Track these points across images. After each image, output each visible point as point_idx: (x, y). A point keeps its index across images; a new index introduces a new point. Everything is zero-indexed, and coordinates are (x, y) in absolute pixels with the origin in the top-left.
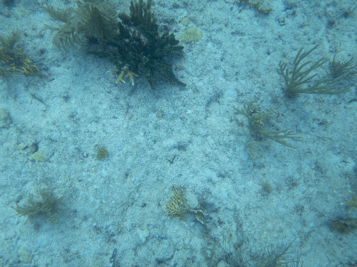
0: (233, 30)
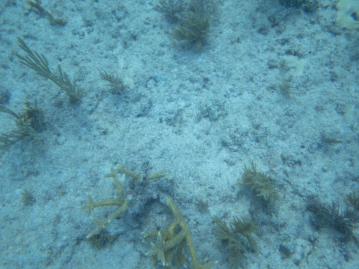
0: (26, 34)
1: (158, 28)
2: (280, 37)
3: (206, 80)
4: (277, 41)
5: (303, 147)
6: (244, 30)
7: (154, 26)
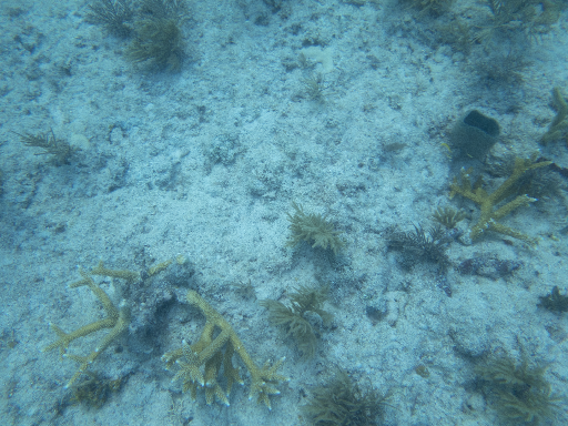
1: (102, 49)
2: (288, 24)
3: (202, 109)
4: (285, 30)
5: (361, 166)
6: (236, 25)
7: (95, 48)
